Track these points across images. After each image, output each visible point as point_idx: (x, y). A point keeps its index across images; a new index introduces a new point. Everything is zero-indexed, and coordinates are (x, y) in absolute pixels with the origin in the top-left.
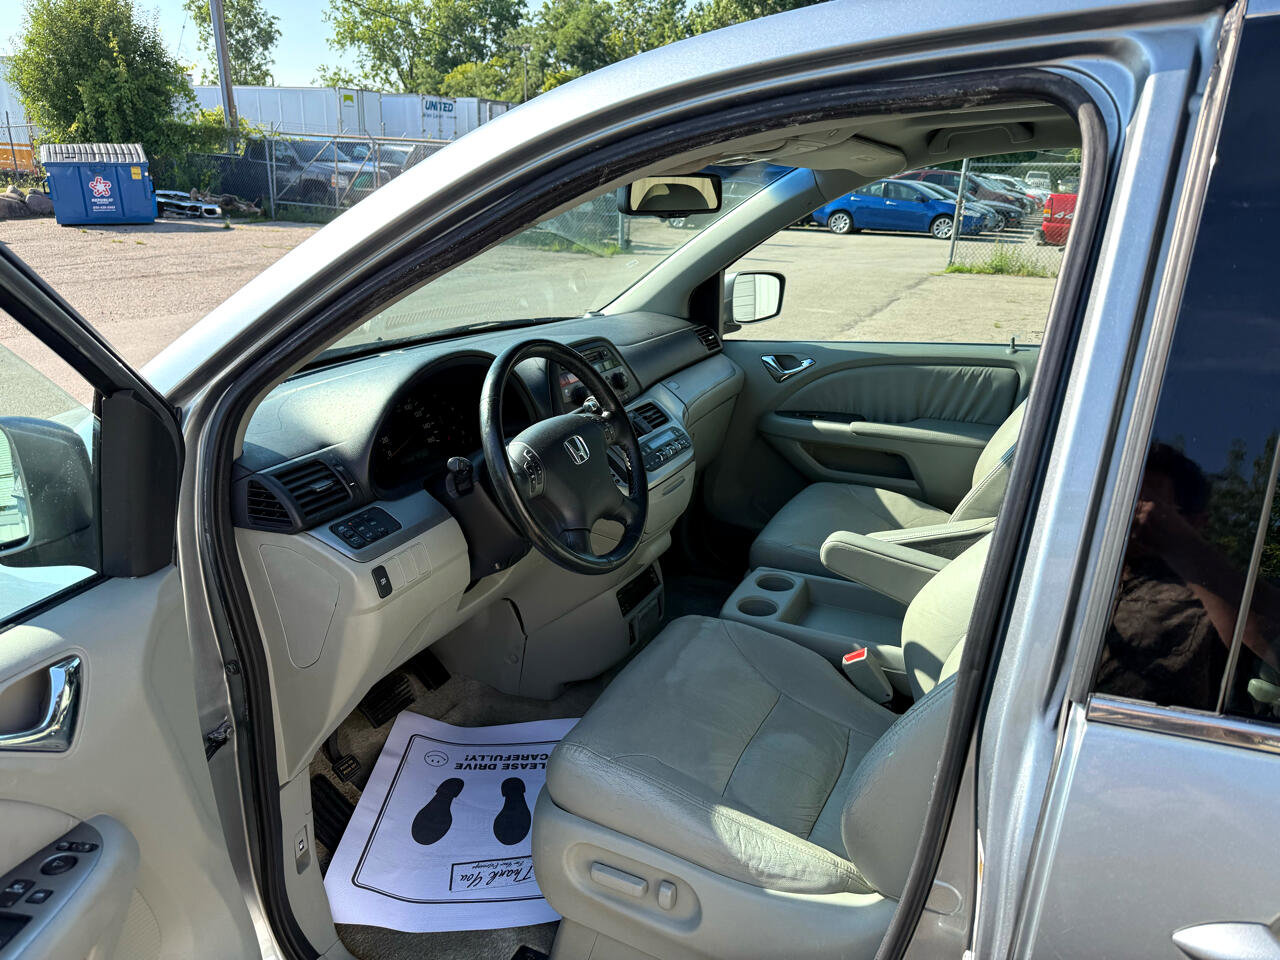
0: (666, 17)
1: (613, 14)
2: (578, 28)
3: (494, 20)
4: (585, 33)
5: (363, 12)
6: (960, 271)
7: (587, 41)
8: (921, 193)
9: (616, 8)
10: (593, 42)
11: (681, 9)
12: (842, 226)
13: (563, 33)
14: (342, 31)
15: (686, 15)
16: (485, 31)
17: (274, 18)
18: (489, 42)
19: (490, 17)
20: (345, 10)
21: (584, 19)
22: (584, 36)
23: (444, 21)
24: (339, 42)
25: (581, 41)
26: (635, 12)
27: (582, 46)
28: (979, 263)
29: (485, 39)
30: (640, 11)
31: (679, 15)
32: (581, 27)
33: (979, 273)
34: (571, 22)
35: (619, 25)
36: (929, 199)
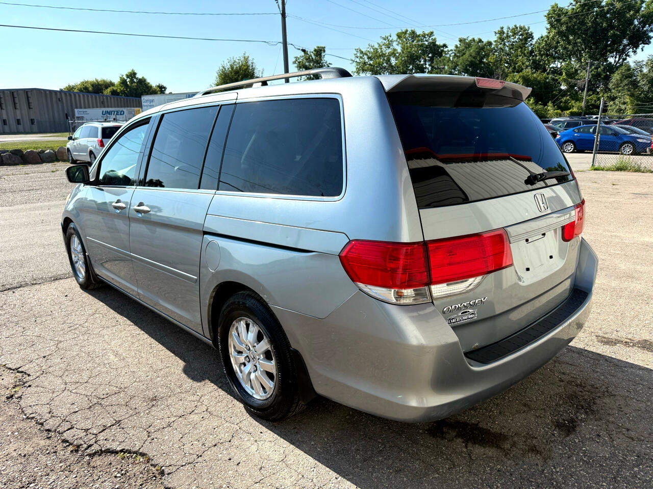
0: (521, 46)
1: (493, 47)
2: (471, 55)
3: (430, 55)
4: (474, 58)
5: (369, 58)
6: (596, 169)
7: (475, 62)
8: (615, 131)
9: (495, 43)
10: (478, 62)
11: (531, 40)
12: (569, 149)
13: (462, 59)
14: (358, 67)
15: (534, 43)
16: (425, 61)
17: (329, 64)
18: (427, 66)
19: (429, 54)
20: (361, 57)
21: (474, 51)
22: (473, 59)
23: (406, 58)
24: (357, 72)
25: (471, 62)
26: (504, 44)
27: (472, 64)
28: (608, 165)
29: (426, 64)
30: (507, 44)
31: (529, 44)
32: (473, 55)
33: (607, 170)
34: (467, 53)
35: (495, 52)
36: (619, 134)
